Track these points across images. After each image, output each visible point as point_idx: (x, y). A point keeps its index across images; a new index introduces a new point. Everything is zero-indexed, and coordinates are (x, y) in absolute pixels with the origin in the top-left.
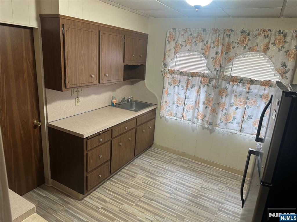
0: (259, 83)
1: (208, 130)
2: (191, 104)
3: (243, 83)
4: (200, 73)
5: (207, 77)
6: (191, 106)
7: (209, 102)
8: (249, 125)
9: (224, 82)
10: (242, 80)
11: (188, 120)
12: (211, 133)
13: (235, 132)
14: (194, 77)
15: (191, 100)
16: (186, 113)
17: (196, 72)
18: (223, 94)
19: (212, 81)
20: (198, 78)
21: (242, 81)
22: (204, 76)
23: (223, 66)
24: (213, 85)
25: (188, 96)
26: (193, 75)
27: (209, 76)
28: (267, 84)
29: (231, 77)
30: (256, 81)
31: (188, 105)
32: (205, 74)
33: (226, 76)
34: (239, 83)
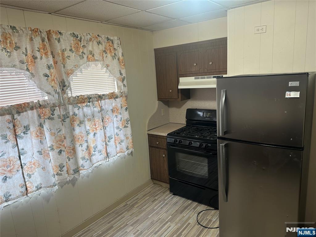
0: (107, 97)
1: (68, 184)
2: (32, 161)
3: (92, 102)
4: (32, 102)
5: (45, 107)
6: (34, 164)
7: (63, 142)
8: (112, 147)
9: (70, 107)
10: (91, 98)
11: (38, 190)
12: (74, 185)
13: (100, 163)
14: (23, 112)
15: (30, 154)
16: (28, 181)
17: (24, 104)
18: (74, 123)
19: (54, 110)
20: (30, 112)
21: (91, 100)
22: (40, 106)
23: (66, 83)
24: (58, 115)
25: (23, 149)
26: (20, 109)
27: (48, 104)
28: (113, 96)
29: (77, 98)
30: (103, 95)
31: (28, 164)
32: (41, 103)
33: (71, 98)
34: (89, 102)
